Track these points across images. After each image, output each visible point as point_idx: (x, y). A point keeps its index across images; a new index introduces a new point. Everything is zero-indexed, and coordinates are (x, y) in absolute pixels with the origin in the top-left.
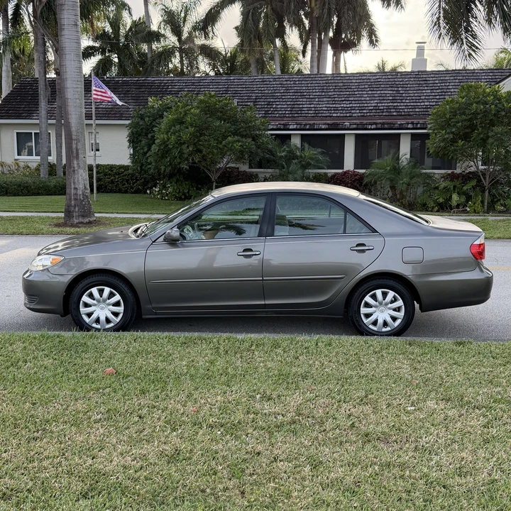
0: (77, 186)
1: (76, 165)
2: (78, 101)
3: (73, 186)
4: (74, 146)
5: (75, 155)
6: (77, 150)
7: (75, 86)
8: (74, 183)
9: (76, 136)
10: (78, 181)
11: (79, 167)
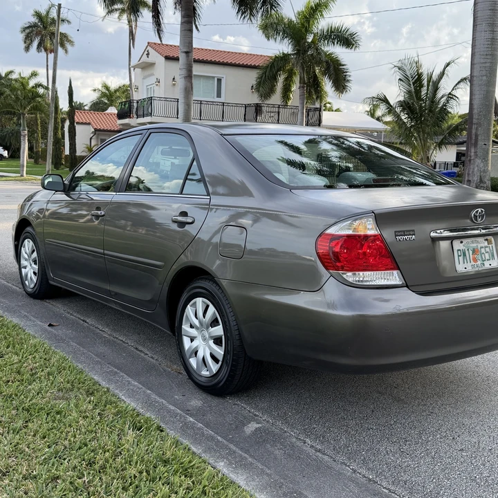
0: (470, 179)
1: (473, 154)
2: (485, 78)
3: (466, 179)
4: (474, 131)
5: (473, 142)
6: (477, 136)
7: (482, 61)
8: (468, 174)
9: (478, 119)
10: (473, 172)
11: (476, 155)
